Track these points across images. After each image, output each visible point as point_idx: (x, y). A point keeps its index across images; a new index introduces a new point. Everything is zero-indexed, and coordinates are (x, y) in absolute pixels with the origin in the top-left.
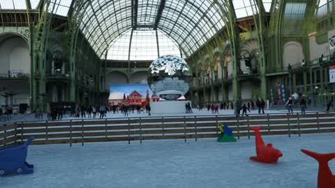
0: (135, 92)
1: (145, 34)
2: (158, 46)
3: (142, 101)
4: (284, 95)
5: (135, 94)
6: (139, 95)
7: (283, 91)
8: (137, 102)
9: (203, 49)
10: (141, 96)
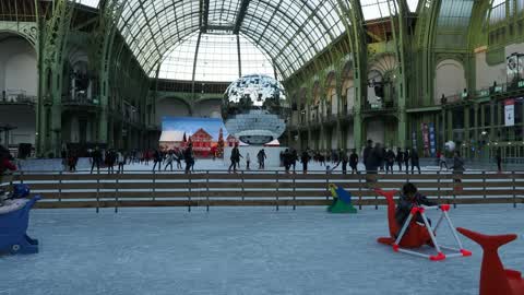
0: (201, 130)
1: (220, 40)
2: (239, 61)
3: (212, 145)
4: (432, 143)
5: (202, 133)
6: (207, 135)
7: (432, 136)
8: (204, 146)
9: (310, 67)
10: (211, 137)
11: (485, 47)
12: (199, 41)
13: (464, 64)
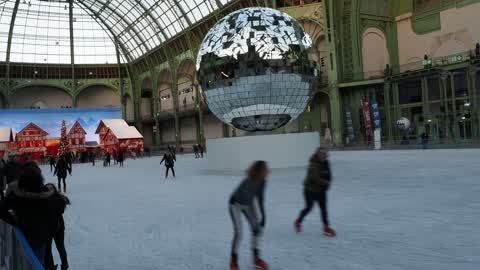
0: (32, 126)
2: (72, 37)
3: (48, 144)
4: (377, 122)
5: (33, 129)
6: (40, 132)
7: (376, 114)
8: (37, 146)
10: (46, 134)
11: (409, 15)
12: (16, 9)
13: (385, 32)
